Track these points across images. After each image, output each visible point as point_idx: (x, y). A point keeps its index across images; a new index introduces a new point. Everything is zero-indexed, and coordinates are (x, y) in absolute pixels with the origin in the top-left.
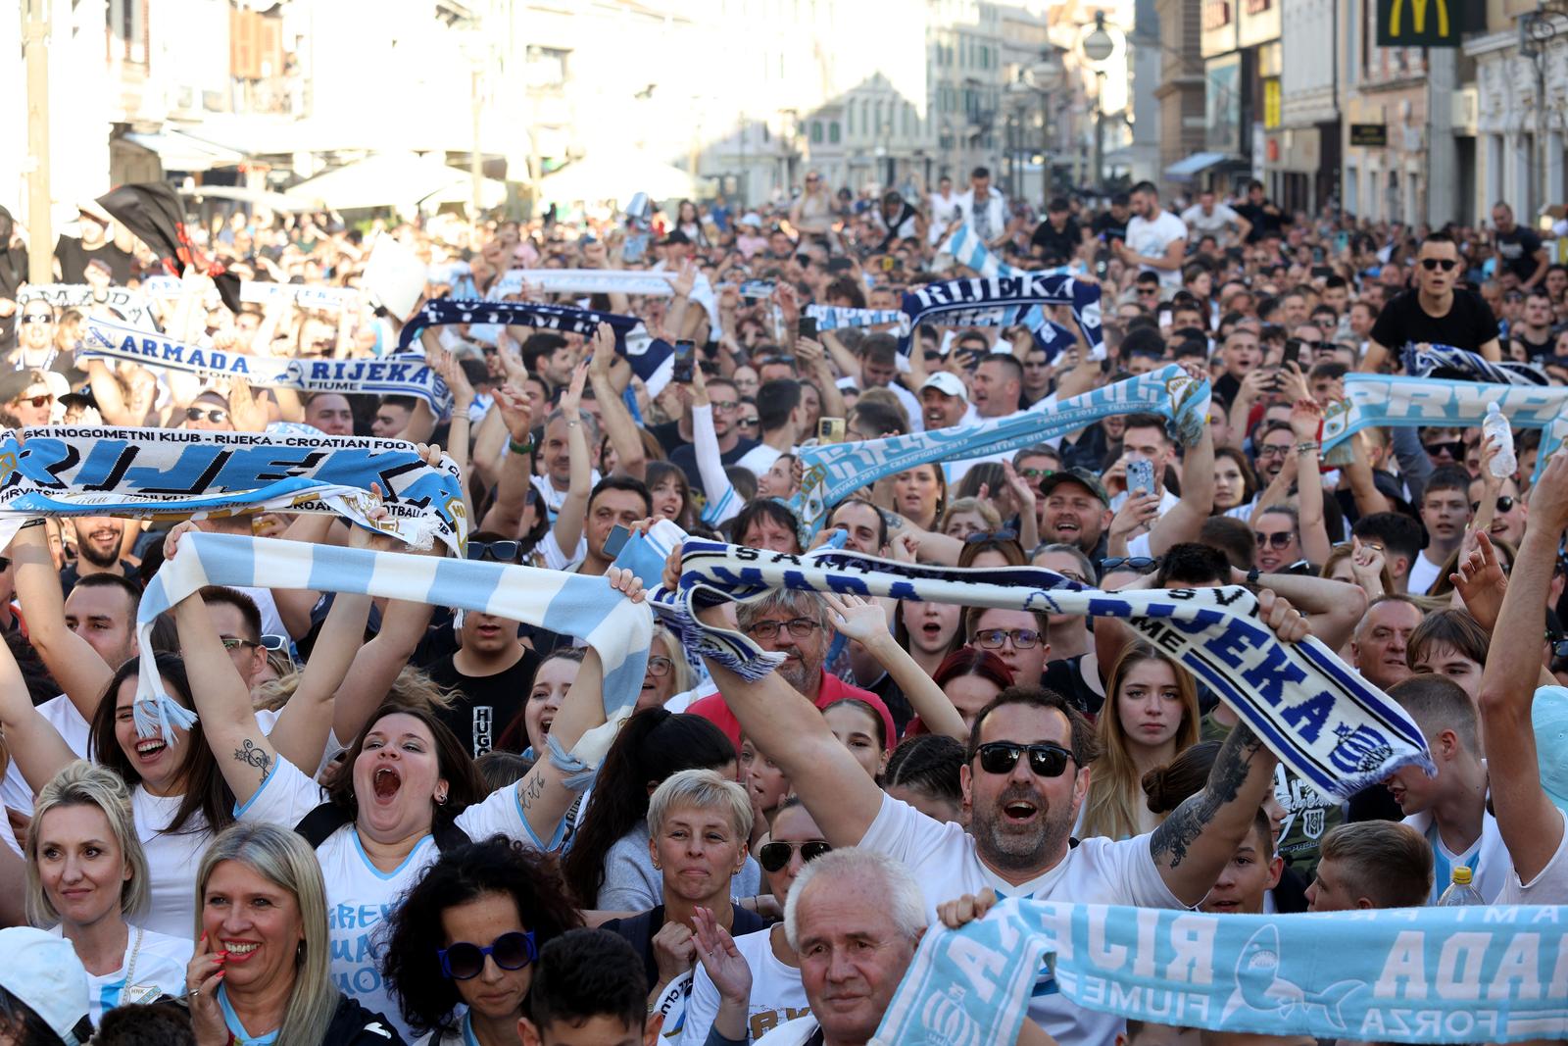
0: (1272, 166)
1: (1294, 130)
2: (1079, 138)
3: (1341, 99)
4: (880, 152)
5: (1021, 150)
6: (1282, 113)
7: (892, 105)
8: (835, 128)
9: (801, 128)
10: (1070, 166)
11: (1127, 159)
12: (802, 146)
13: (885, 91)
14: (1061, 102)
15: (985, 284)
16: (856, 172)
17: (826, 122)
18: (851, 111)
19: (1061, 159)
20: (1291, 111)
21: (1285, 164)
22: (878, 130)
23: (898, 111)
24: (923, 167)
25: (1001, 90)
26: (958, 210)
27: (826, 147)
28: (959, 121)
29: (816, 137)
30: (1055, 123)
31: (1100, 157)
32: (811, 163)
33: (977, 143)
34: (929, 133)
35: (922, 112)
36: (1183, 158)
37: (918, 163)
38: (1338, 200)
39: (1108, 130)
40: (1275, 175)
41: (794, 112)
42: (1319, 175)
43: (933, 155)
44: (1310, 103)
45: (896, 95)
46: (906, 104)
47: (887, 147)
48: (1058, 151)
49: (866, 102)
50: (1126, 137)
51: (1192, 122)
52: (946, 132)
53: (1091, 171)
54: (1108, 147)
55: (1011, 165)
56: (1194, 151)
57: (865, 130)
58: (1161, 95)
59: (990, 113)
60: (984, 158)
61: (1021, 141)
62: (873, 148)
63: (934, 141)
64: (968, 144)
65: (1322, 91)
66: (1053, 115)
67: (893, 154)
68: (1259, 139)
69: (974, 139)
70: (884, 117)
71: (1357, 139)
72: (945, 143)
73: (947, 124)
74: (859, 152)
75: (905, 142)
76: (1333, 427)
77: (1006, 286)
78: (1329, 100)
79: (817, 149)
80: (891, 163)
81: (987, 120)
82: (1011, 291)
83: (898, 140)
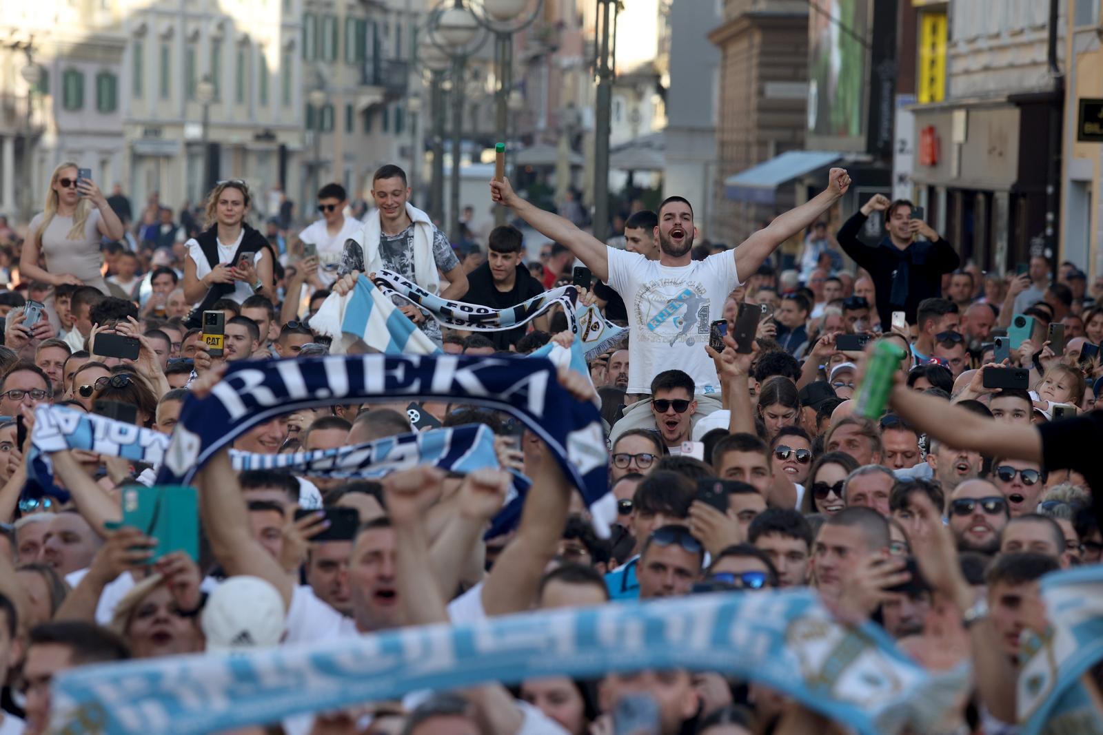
0: (927, 177)
1: (968, 108)
2: (569, 118)
3: (1061, 52)
4: (194, 131)
5: (459, 137)
6: (949, 76)
7: (217, 42)
8: (108, 82)
9: (42, 81)
10: (549, 169)
11: (658, 158)
12: (43, 114)
13: (207, 17)
14: (535, 48)
15: (355, 368)
16: (146, 167)
17: (90, 71)
18: (138, 50)
19: (531, 156)
20: (967, 72)
21: (949, 174)
22: (190, 90)
23: (229, 54)
24: (274, 163)
25: (422, 21)
26: (354, 249)
27: (90, 118)
28: (343, 76)
29: (71, 100)
30: (523, 87)
31: (604, 152)
32: (60, 149)
33: (377, 122)
34: (286, 99)
35: (273, 60)
36: (762, 160)
37: (264, 156)
38: (1053, 242)
39: (622, 101)
40: (932, 191)
41: (28, 49)
42: (1015, 196)
43: (293, 142)
44: (1003, 59)
45: (225, 23)
46: (245, 41)
47: (206, 124)
48: (528, 140)
49: (168, 36)
50: (655, 118)
51: (778, 91)
52: (318, 97)
53: (586, 180)
54: (620, 133)
55: (438, 164)
56: (781, 148)
57: (165, 91)
58: (723, 38)
59: (403, 66)
60: (389, 149)
61: (458, 119)
62: (180, 125)
63: (296, 115)
64: (358, 123)
65: (1027, 37)
66: (519, 70)
67: (215, 136)
68: (905, 126)
69: (370, 112)
70: (203, 66)
71: (1091, 128)
72: (316, 118)
73: (321, 84)
74: (153, 130)
75: (240, 117)
76: (1035, 683)
77: (399, 373)
78: (1042, 54)
79: (72, 121)
80: (213, 153)
81: (397, 79)
82: (408, 381)
83: (226, 110)
